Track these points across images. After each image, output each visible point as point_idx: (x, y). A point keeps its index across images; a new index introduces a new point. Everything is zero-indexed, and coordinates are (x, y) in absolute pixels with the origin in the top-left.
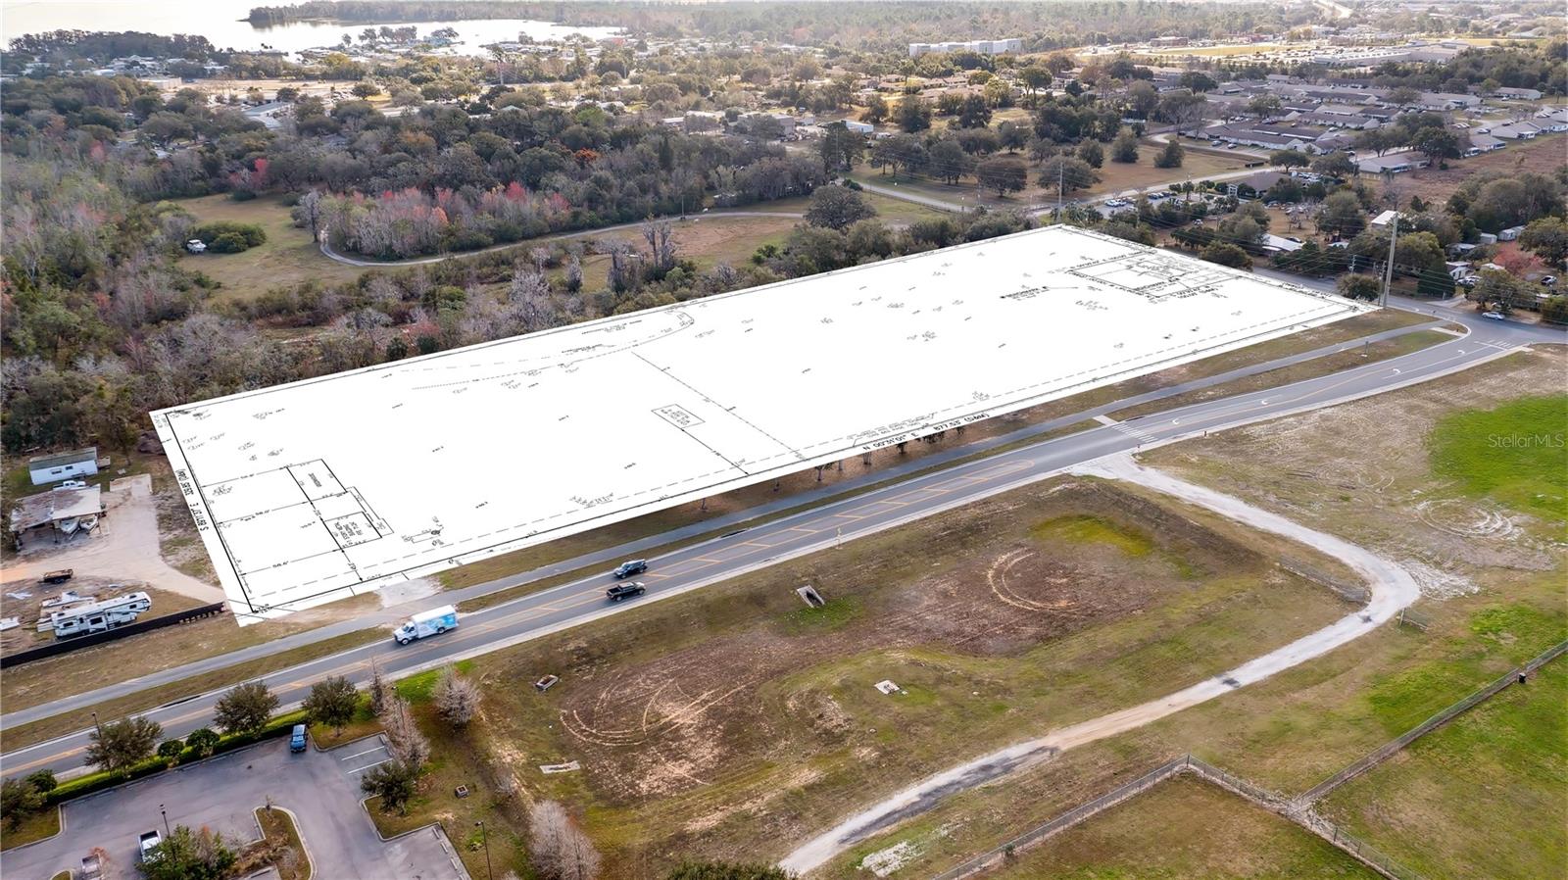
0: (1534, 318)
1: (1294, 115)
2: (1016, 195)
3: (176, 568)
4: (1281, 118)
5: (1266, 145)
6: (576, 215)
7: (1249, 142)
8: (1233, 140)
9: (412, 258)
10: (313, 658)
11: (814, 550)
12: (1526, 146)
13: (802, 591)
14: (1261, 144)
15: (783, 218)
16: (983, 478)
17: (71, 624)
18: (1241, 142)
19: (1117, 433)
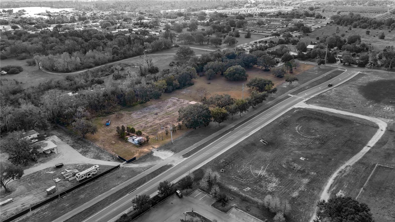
0: (356, 66)
1: (267, 25)
2: (220, 46)
3: (92, 158)
4: (264, 26)
5: (266, 32)
6: (113, 57)
7: (261, 31)
8: (257, 31)
9: (74, 71)
10: (158, 175)
11: (255, 131)
12: (320, 30)
13: (261, 141)
14: (264, 32)
15: (167, 55)
16: (277, 111)
17: (83, 176)
18: (259, 31)
19: (296, 98)
